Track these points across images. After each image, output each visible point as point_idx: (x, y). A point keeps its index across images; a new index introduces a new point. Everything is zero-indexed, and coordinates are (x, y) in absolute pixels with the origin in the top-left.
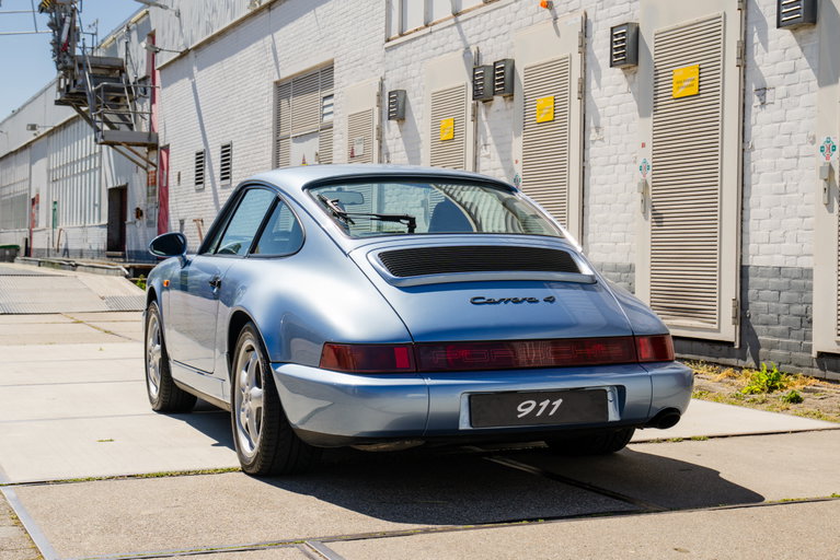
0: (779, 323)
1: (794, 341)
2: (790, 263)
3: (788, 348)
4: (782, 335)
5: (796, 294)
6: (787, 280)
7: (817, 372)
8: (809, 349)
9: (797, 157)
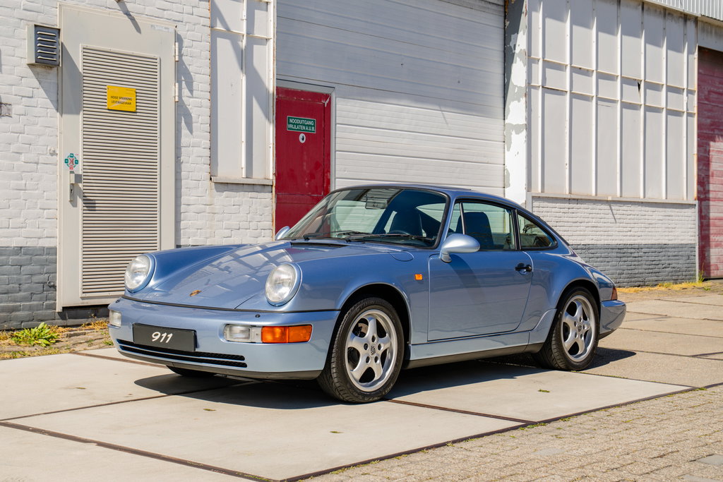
0: (20, 290)
1: (35, 303)
2: (31, 243)
3: (31, 308)
4: (24, 299)
5: (38, 267)
6: (29, 257)
7: (60, 321)
8: (53, 307)
9: (37, 163)
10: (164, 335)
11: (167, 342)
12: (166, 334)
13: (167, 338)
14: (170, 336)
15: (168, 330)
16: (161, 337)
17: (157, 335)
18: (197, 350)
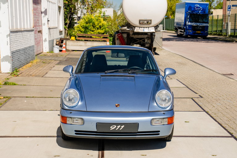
10: (119, 127)
11: (120, 129)
12: (120, 126)
13: (120, 127)
14: (123, 127)
15: (121, 124)
16: (117, 128)
17: (114, 127)
18: (139, 131)
